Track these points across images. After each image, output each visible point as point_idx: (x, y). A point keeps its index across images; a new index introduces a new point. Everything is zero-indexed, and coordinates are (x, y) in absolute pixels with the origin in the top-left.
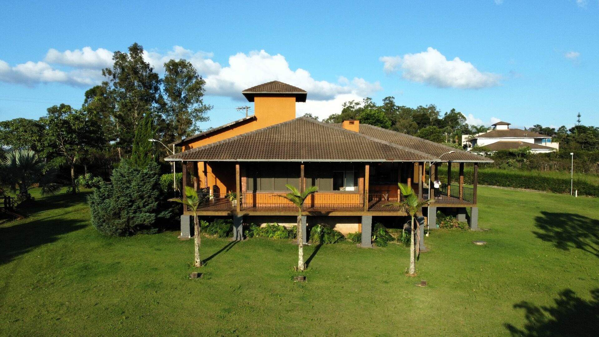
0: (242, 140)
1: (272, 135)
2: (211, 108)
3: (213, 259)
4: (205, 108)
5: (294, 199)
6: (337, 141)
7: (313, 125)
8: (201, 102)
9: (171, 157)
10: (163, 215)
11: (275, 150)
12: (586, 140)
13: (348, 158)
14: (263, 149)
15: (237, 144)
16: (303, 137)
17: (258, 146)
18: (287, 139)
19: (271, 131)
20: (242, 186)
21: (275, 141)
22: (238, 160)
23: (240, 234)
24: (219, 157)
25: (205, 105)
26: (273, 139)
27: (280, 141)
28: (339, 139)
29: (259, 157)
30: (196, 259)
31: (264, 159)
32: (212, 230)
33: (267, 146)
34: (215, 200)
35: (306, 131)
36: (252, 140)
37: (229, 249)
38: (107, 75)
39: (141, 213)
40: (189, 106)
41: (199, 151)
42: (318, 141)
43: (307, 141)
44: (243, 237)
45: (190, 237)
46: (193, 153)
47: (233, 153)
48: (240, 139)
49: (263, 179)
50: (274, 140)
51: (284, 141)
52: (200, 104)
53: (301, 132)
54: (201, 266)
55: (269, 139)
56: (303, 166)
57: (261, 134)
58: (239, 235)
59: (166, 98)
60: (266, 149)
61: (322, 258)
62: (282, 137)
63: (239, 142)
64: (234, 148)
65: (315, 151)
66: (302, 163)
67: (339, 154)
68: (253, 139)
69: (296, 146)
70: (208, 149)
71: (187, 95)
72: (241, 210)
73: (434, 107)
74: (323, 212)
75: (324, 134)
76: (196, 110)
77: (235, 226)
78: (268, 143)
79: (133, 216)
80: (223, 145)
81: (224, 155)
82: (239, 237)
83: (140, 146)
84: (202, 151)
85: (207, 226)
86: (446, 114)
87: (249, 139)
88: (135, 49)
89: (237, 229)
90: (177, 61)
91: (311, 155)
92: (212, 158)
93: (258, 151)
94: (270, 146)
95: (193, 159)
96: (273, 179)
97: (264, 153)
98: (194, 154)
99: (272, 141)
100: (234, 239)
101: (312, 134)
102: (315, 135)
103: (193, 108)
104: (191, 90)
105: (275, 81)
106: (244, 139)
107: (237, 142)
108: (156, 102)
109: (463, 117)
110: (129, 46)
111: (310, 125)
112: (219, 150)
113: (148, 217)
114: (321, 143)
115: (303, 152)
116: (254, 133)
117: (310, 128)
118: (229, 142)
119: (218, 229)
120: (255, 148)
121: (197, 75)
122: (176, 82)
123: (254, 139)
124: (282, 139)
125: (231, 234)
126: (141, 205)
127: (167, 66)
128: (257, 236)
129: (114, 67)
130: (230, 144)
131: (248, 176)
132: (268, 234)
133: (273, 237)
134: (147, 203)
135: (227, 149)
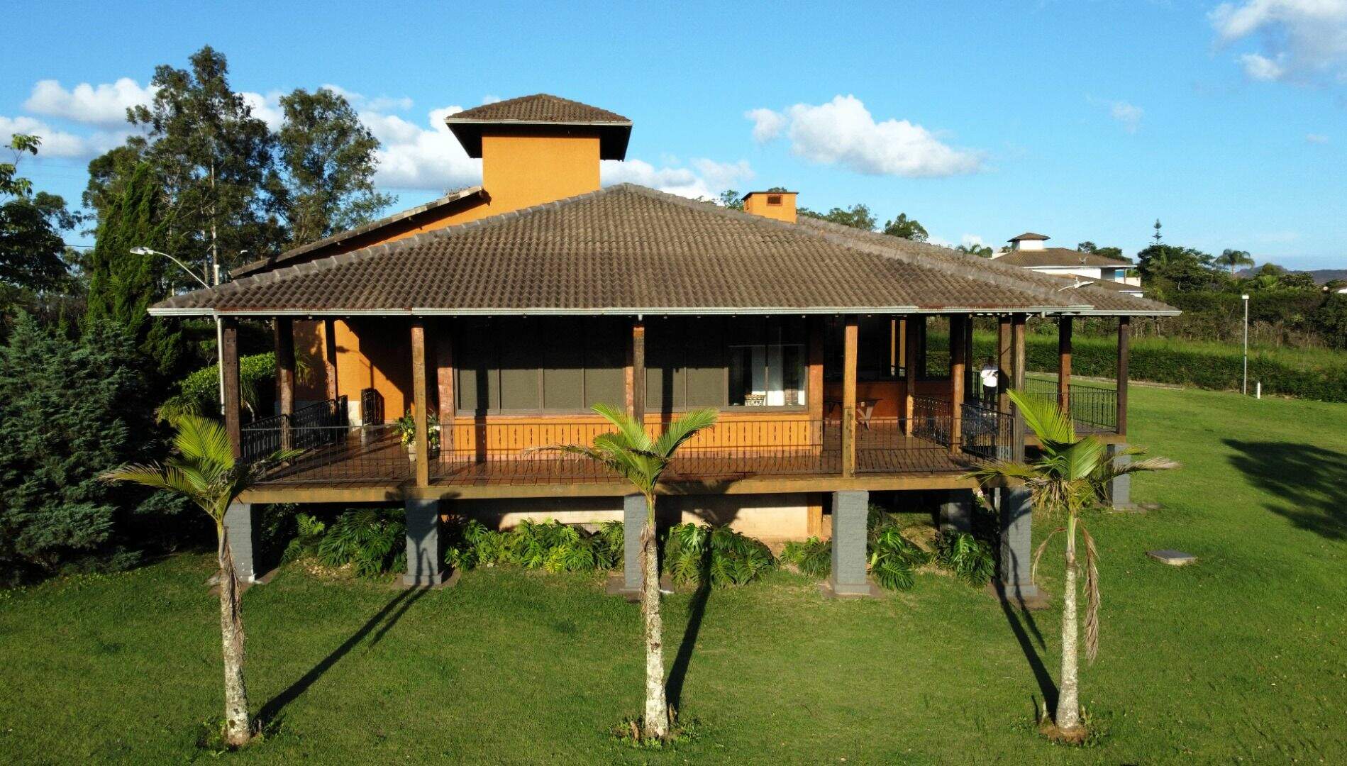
0: (437, 249)
1: (535, 234)
2: (393, 200)
3: (313, 689)
4: (379, 200)
5: (626, 461)
6: (743, 251)
7: (658, 206)
8: (369, 187)
9: (173, 303)
10: (156, 504)
11: (547, 277)
12: (1185, 272)
13: (793, 301)
14: (507, 276)
15: (420, 260)
16: (633, 238)
17: (487, 266)
18: (582, 245)
19: (532, 222)
20: (441, 395)
21: (545, 250)
22: (417, 311)
23: (430, 564)
24: (352, 300)
25: (378, 195)
26: (538, 244)
27: (561, 249)
28: (747, 244)
29: (491, 300)
30: (230, 715)
31: (509, 306)
32: (336, 550)
33: (517, 265)
34: (369, 433)
35: (641, 222)
36: (471, 249)
37: (386, 629)
38: (140, 122)
39: (61, 503)
40: (342, 197)
41: (284, 282)
42: (682, 248)
43: (647, 250)
44: (439, 572)
45: (251, 579)
46: (259, 288)
47: (402, 287)
48: (431, 244)
49: (507, 374)
50: (541, 247)
51: (573, 251)
52: (367, 192)
53: (627, 225)
54: (253, 735)
55: (525, 246)
56: (642, 329)
57: (500, 230)
58: (425, 565)
59: (286, 177)
60: (515, 276)
61: (723, 655)
62: (566, 240)
63: (427, 254)
64: (406, 271)
65: (678, 280)
66: (640, 318)
67: (761, 290)
68: (472, 244)
69: (615, 265)
70: (316, 275)
71: (337, 172)
72: (431, 482)
73: (865, 211)
74: (709, 482)
75: (699, 230)
76: (356, 205)
77: (412, 537)
78: (523, 256)
79: (21, 518)
80: (369, 264)
81: (371, 293)
82: (426, 572)
83: (112, 273)
84: (293, 281)
85: (320, 535)
86: (889, 223)
87: (460, 245)
88: (206, 60)
89: (418, 545)
90: (312, 92)
91: (668, 294)
92: (324, 306)
93: (487, 282)
94: (530, 266)
95: (254, 307)
96: (540, 371)
97: (509, 288)
98: (261, 291)
99: (536, 249)
100: (408, 581)
101: (662, 230)
102: (670, 233)
103: (351, 200)
104: (346, 159)
105: (541, 95)
106: (443, 245)
107: (418, 254)
108: (264, 187)
109: (921, 230)
110: (192, 54)
111: (651, 206)
112: (355, 279)
113: (82, 519)
114: (692, 255)
115: (640, 283)
116: (476, 227)
117: (653, 214)
118: (392, 254)
119: (354, 545)
120: (477, 271)
121: (358, 126)
122: (310, 142)
123: (476, 246)
124: (566, 245)
125: (400, 560)
126: (59, 476)
127: (288, 104)
128: (490, 565)
129: (156, 101)
130: (394, 260)
131: (459, 364)
132: (527, 556)
133: (541, 564)
134: (82, 469)
135: (381, 275)
